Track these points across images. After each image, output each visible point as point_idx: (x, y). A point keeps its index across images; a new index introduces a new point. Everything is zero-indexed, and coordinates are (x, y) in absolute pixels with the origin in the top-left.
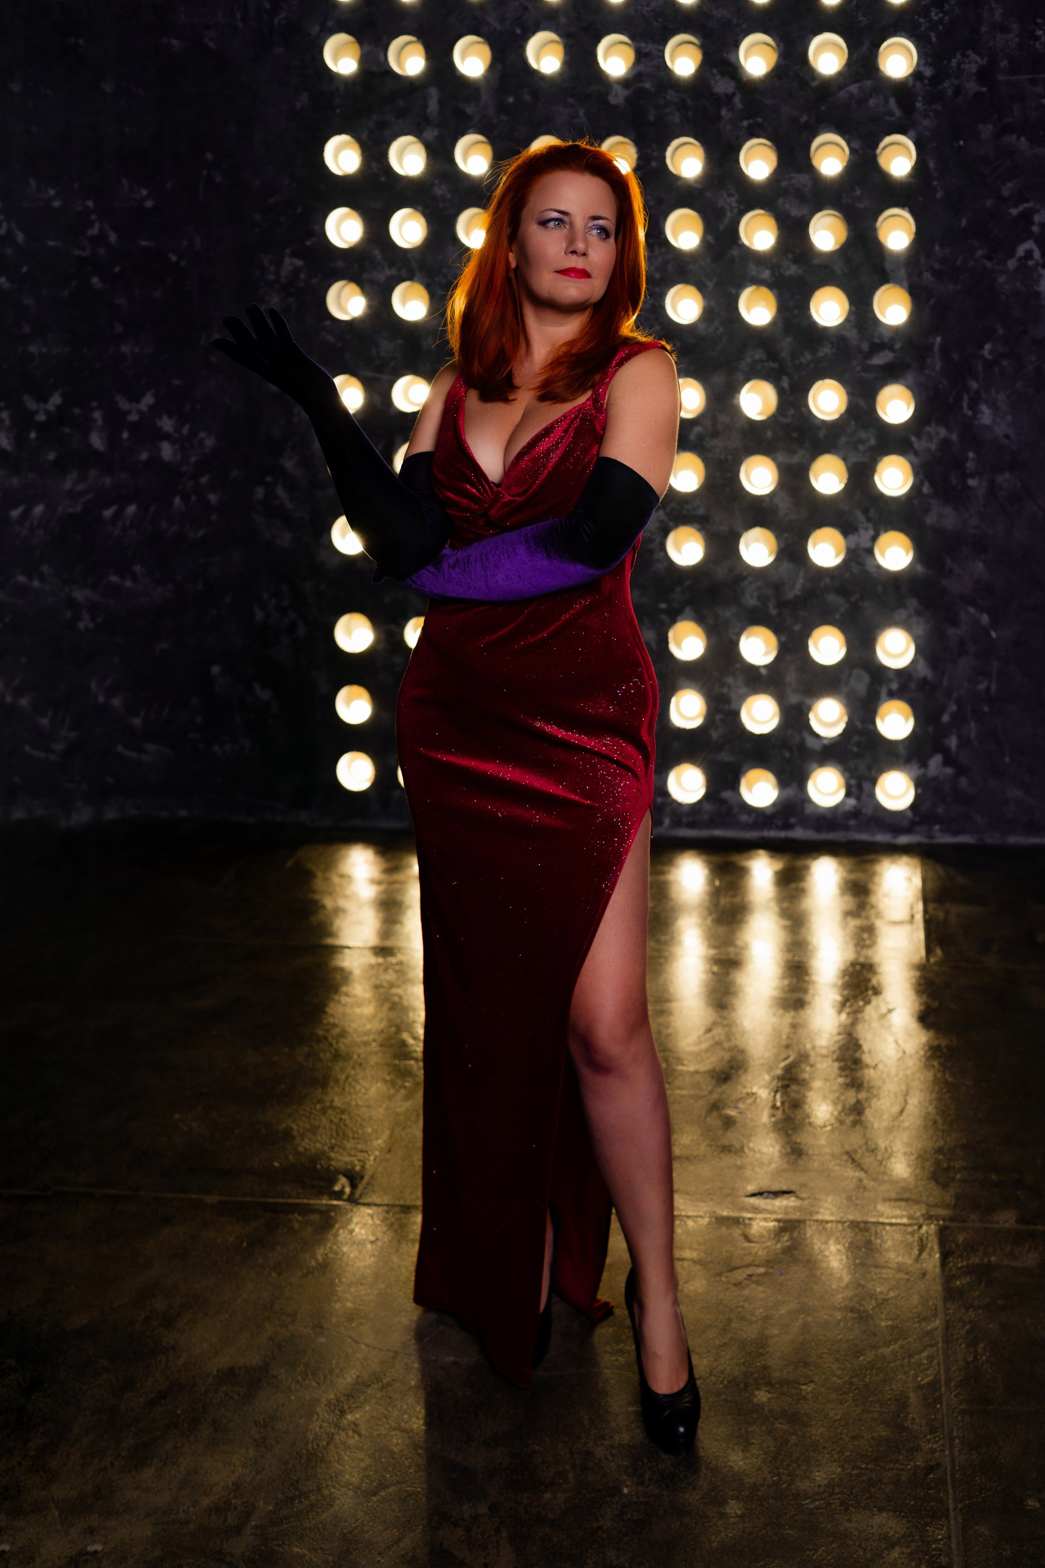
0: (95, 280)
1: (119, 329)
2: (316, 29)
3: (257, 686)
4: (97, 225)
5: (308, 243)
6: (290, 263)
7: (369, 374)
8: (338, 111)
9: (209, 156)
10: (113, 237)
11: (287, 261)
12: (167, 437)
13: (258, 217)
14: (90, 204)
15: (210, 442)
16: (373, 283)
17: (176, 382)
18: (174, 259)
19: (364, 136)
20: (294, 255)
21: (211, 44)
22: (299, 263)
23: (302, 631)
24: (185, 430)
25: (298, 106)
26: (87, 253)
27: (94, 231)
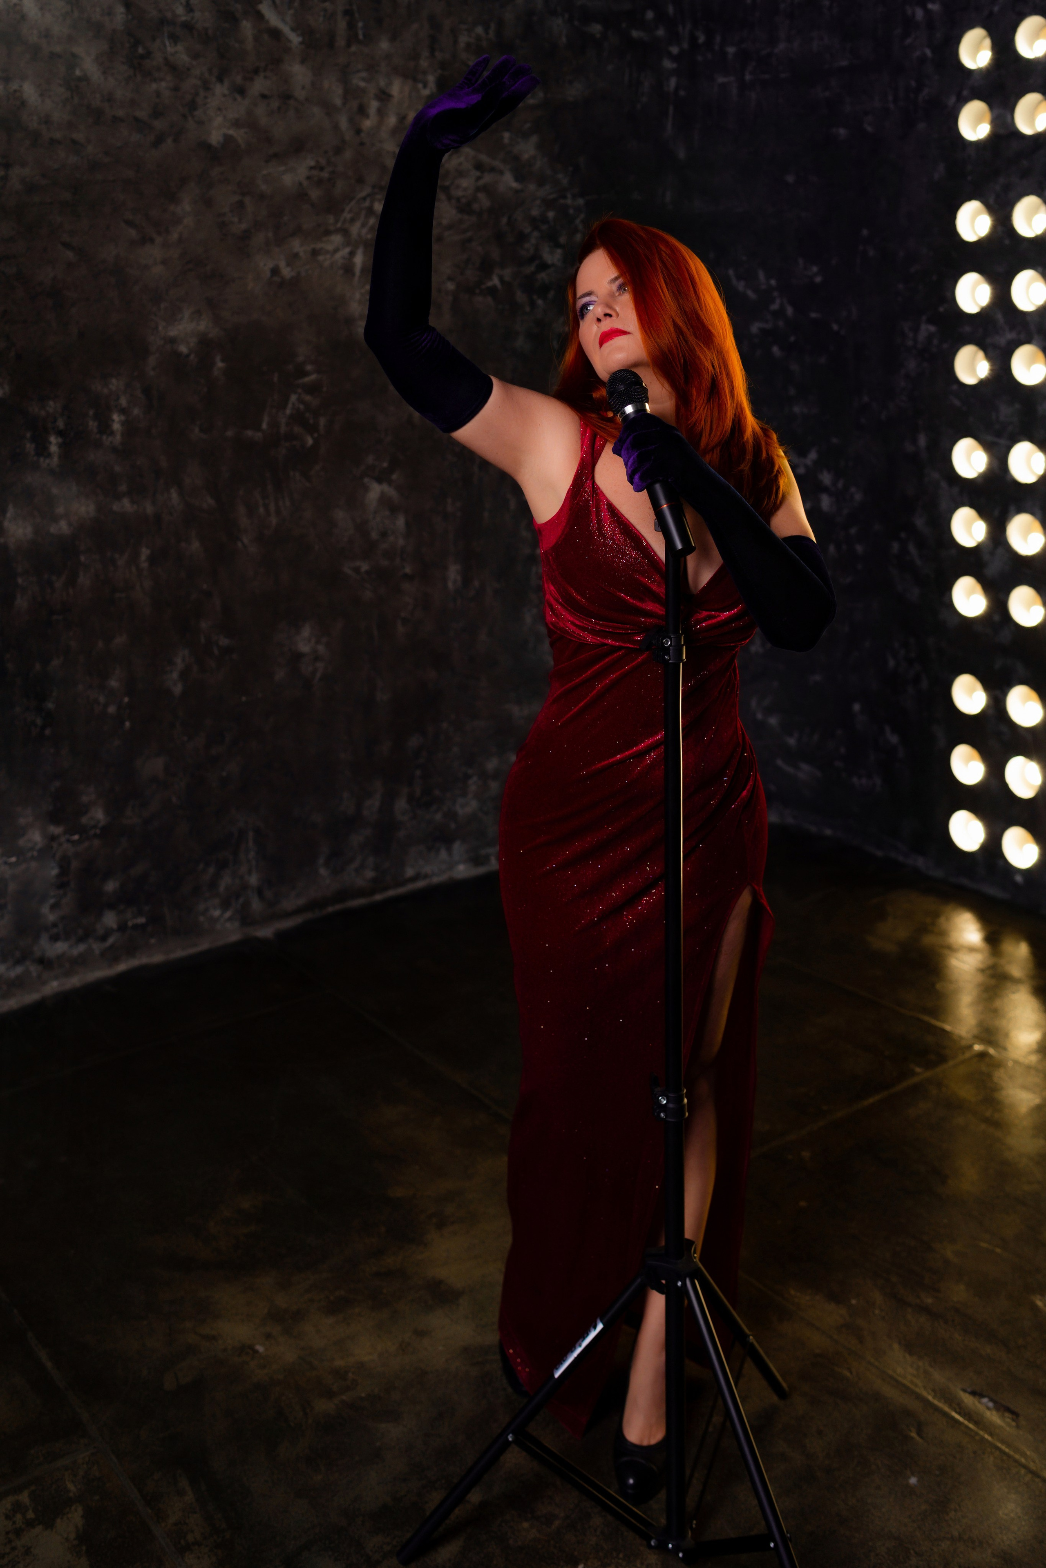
0: (775, 349)
1: (792, 392)
2: (952, 100)
3: (888, 730)
4: (778, 301)
5: (941, 309)
6: (927, 329)
7: (990, 438)
8: (969, 178)
9: (865, 232)
10: (790, 311)
11: (923, 327)
12: (825, 490)
13: (901, 286)
14: (773, 282)
15: (858, 497)
16: (995, 346)
17: (835, 440)
18: (835, 327)
19: (991, 201)
20: (930, 321)
21: (869, 129)
22: (932, 328)
23: (925, 684)
24: (840, 485)
25: (936, 176)
26: (768, 326)
27: (775, 307)
